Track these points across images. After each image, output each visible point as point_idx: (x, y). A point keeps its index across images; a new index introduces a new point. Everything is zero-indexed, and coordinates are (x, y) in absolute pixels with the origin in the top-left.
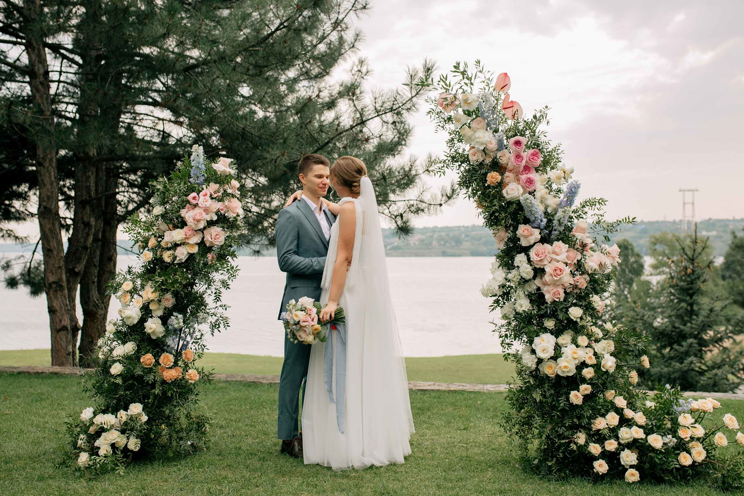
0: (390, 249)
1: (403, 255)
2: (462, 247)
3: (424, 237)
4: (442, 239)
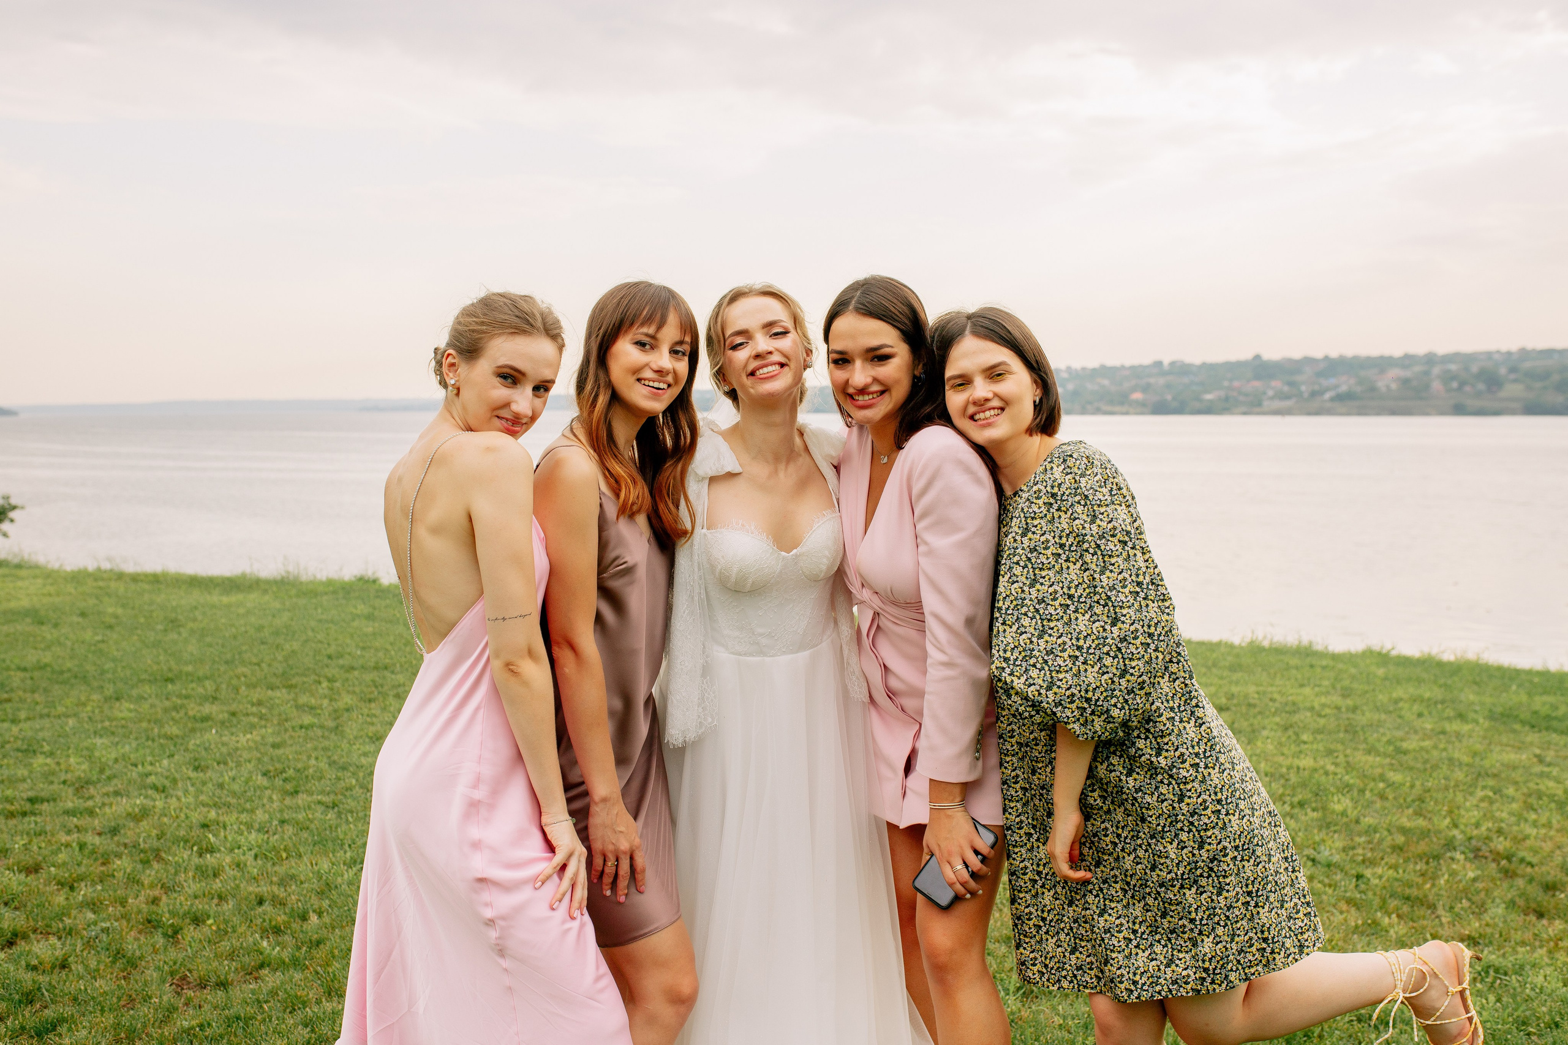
0: (1332, 399)
1: (1362, 412)
2: (1502, 394)
3: (1407, 374)
4: (1454, 378)
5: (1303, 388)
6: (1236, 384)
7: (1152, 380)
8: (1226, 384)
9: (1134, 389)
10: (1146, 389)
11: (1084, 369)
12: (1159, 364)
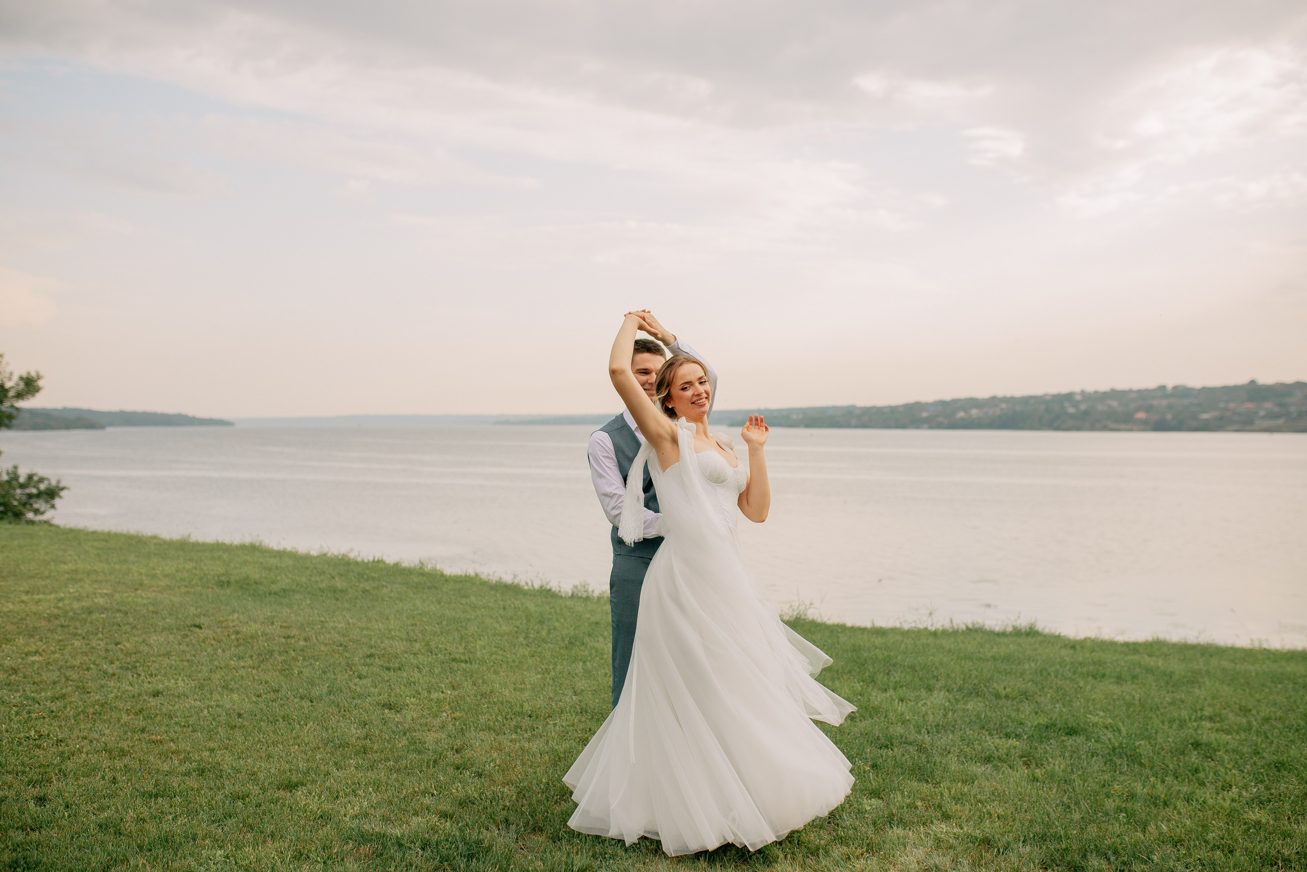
5: (1293, 409)
6: (1232, 405)
7: (1155, 402)
8: (1222, 405)
9: (1138, 410)
10: (1149, 409)
11: (1096, 392)
12: (1163, 388)
